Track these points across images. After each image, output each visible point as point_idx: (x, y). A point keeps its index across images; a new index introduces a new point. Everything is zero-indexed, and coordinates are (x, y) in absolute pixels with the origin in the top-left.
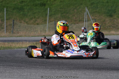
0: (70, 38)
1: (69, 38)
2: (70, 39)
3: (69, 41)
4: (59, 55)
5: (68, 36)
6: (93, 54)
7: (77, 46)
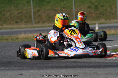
0: (73, 33)
1: (71, 34)
2: (73, 35)
3: (72, 37)
4: (60, 55)
5: (69, 31)
6: (101, 52)
7: (81, 43)
